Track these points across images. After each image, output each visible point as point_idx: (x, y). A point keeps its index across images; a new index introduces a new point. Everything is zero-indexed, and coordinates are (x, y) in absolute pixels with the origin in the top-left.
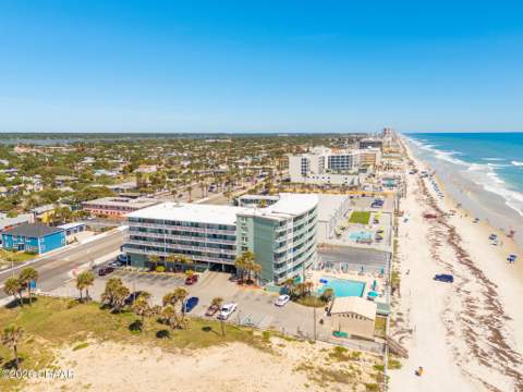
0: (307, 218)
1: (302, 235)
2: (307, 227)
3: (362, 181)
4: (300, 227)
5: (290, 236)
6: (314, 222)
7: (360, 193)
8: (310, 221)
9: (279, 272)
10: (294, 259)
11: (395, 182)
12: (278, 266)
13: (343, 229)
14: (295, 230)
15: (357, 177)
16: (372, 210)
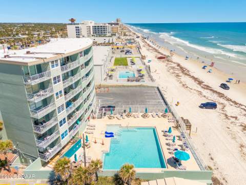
0: (82, 60)
1: (77, 83)
2: (83, 72)
3: (115, 41)
4: (73, 73)
5: (59, 87)
6: (91, 65)
7: (115, 47)
8: (87, 64)
9: (44, 144)
10: (70, 116)
11: (133, 41)
12: (41, 137)
13: (112, 71)
14: (66, 77)
15: (111, 38)
16: (126, 56)
